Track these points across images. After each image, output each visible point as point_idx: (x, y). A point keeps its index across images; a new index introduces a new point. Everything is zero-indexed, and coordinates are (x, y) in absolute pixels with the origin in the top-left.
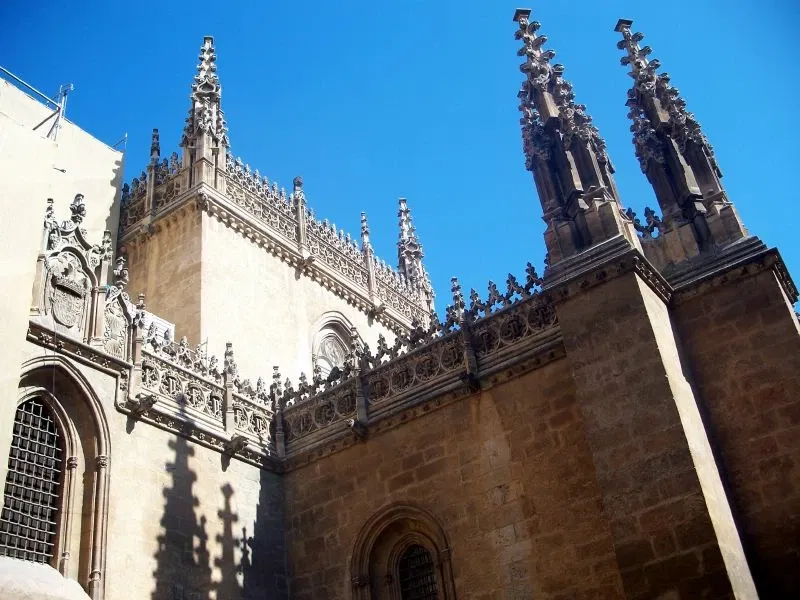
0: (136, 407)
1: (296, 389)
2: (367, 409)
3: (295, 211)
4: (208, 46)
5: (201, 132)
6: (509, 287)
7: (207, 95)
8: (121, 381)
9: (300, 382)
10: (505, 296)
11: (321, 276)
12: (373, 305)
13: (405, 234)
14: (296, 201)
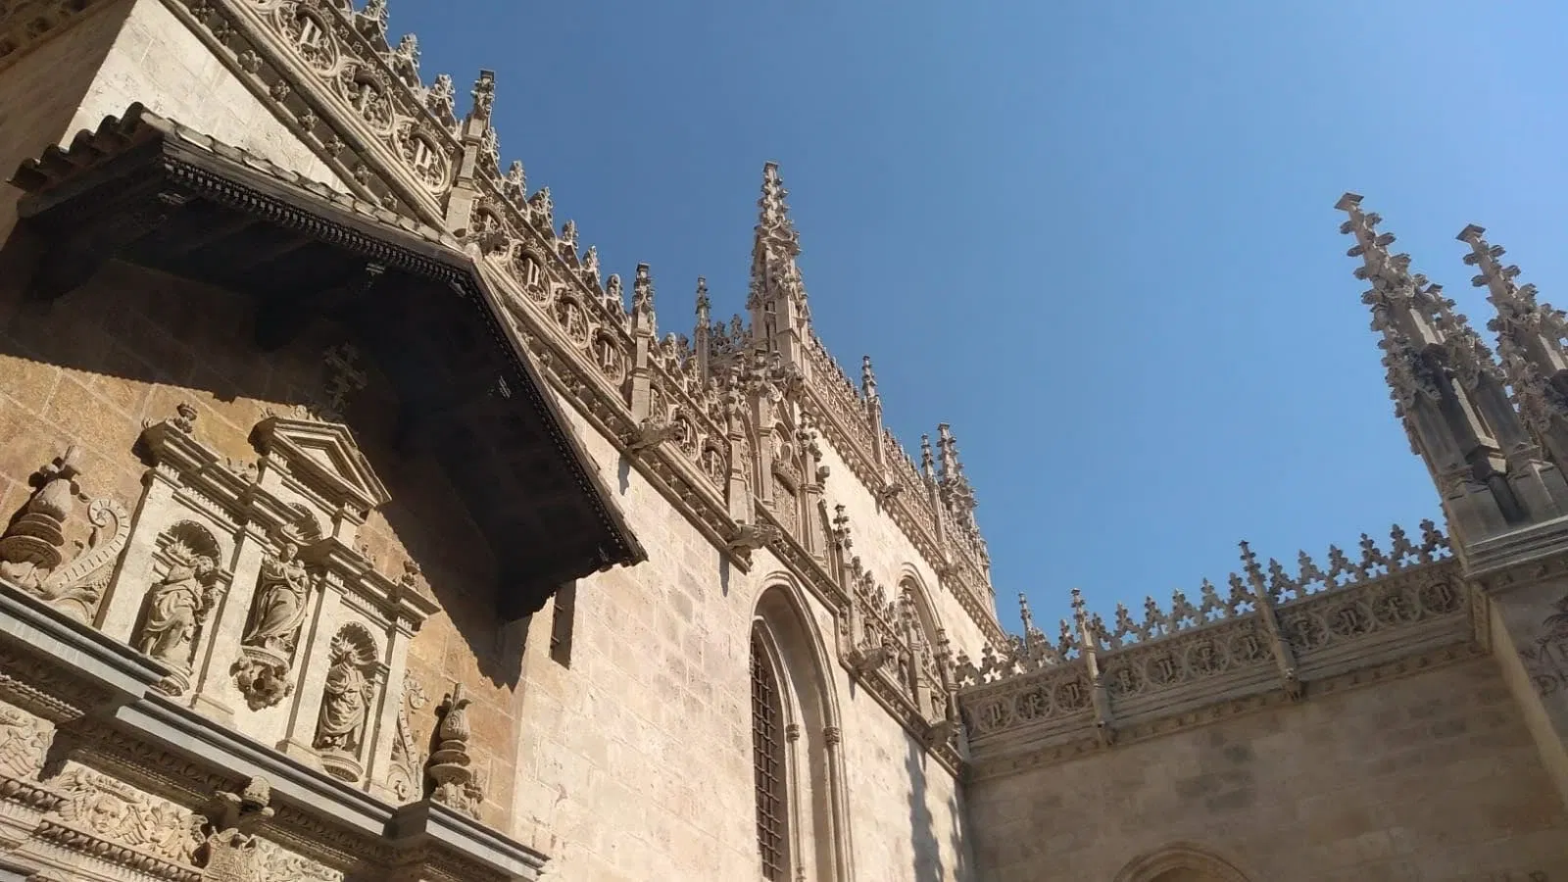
0: (860, 662)
1: (978, 665)
2: (1111, 705)
3: (871, 419)
4: (772, 175)
5: (782, 294)
6: (1333, 563)
7: (782, 244)
8: (841, 621)
9: (984, 655)
10: (1327, 573)
11: (899, 514)
12: (946, 563)
13: (950, 471)
14: (872, 407)
